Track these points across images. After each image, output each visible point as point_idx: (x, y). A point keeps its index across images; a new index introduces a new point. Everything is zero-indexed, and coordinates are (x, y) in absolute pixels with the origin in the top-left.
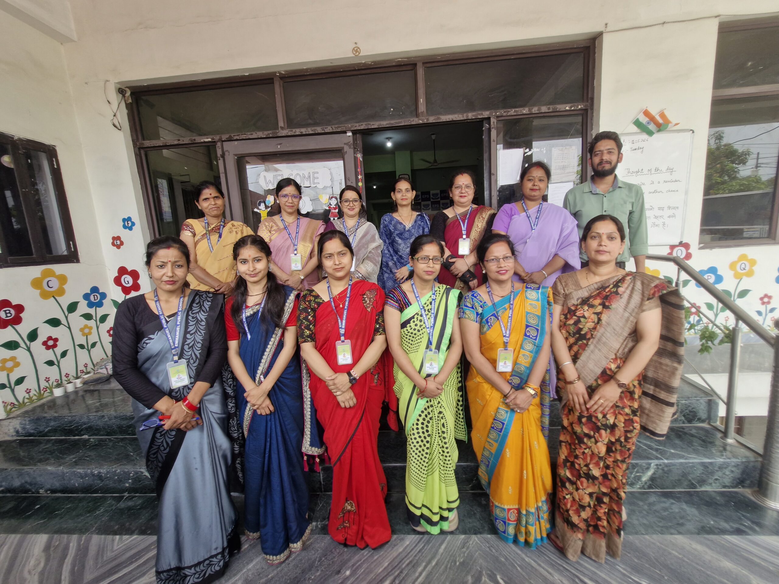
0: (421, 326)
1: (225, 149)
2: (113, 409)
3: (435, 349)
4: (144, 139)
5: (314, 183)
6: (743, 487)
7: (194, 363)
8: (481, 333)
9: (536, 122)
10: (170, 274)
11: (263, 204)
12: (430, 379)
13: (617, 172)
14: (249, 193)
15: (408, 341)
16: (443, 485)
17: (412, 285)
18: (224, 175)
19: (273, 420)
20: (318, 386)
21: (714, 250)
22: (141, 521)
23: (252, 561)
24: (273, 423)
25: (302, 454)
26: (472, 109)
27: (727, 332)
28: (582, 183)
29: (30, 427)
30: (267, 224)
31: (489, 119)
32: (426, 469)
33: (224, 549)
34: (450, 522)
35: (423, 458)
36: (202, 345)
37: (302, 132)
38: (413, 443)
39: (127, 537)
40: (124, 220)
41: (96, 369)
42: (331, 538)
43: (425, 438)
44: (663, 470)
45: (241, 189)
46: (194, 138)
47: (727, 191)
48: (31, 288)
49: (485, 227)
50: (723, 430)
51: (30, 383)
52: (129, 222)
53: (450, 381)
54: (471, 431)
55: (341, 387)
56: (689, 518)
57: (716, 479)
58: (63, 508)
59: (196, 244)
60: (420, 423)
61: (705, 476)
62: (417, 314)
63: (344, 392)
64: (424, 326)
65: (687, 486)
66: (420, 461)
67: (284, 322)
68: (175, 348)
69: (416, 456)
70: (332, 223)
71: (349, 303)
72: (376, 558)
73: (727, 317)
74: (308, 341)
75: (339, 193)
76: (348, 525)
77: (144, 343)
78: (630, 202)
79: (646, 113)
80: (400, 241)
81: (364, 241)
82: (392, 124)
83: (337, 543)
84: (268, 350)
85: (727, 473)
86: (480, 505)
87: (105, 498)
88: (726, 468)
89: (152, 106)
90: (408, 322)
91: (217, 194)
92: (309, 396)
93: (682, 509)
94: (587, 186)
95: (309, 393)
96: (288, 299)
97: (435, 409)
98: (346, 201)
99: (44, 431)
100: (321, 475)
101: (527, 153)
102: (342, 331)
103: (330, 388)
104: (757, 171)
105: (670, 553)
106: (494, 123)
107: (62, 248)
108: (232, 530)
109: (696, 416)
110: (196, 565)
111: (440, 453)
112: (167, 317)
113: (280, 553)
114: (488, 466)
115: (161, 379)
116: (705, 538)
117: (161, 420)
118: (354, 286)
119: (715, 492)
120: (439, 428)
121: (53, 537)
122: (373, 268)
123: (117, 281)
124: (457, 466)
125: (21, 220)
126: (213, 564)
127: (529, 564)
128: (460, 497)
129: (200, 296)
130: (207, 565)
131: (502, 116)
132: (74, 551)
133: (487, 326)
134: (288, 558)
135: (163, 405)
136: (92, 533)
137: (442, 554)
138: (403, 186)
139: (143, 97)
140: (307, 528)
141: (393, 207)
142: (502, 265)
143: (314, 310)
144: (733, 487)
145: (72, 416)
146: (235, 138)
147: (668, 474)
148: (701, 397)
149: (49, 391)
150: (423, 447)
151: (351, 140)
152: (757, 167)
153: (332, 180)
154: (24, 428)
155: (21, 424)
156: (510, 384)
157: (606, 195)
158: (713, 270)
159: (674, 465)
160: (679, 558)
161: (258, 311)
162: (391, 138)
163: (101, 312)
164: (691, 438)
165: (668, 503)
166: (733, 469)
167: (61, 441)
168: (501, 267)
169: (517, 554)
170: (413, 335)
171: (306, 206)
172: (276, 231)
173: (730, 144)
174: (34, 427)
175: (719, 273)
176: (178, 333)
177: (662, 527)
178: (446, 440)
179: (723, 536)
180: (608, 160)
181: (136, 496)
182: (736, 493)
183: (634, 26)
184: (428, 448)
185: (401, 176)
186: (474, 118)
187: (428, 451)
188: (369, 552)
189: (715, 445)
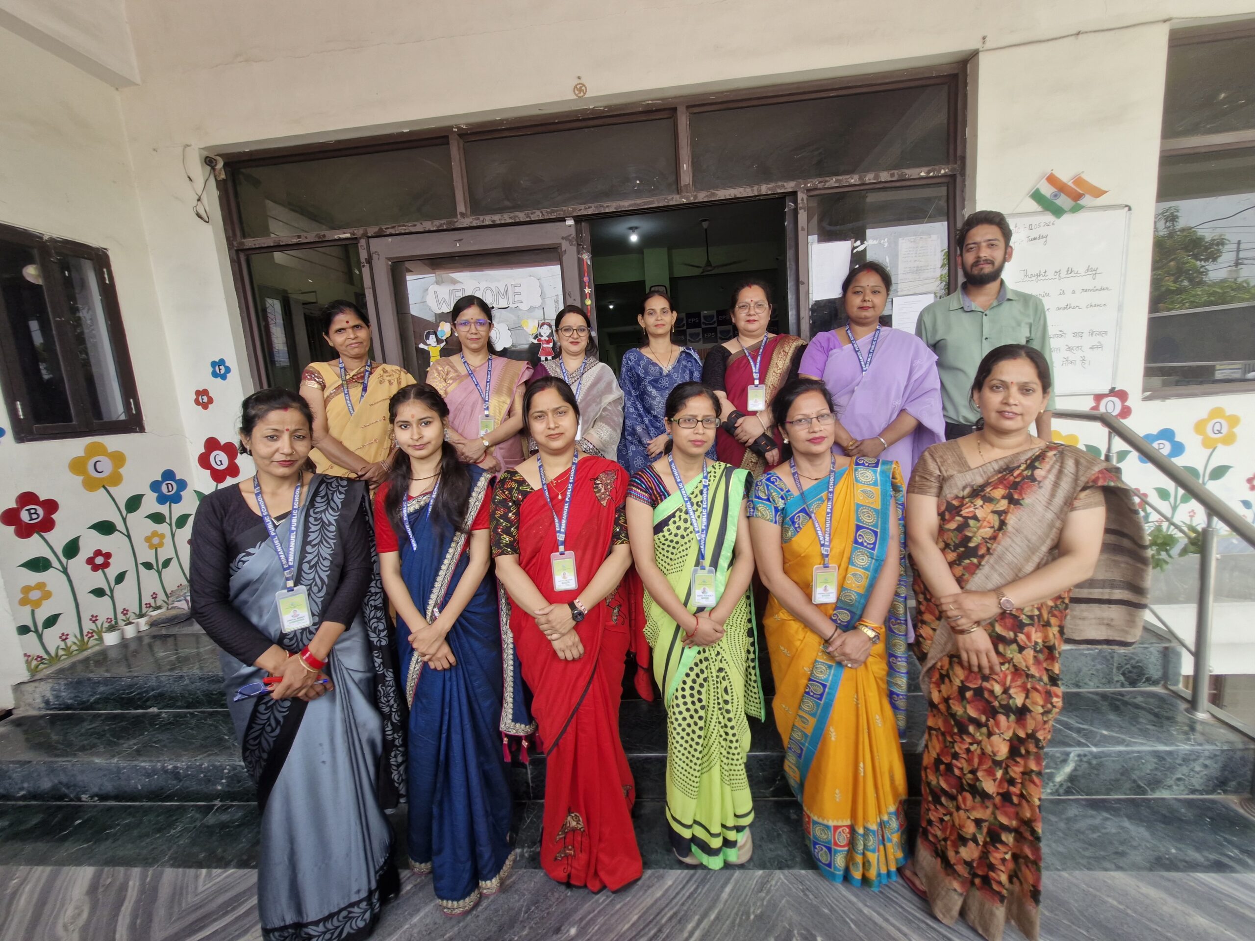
0: (686, 529)
1: (373, 250)
2: (197, 665)
3: (711, 566)
4: (244, 236)
5: (514, 302)
6: (1225, 792)
7: (319, 591)
8: (784, 540)
9: (871, 198)
10: (287, 450)
11: (434, 336)
12: (705, 614)
13: (1004, 275)
14: (410, 320)
15: (666, 554)
16: (728, 789)
17: (670, 463)
18: (371, 290)
19: (454, 678)
20: (523, 624)
21: (1168, 401)
22: (241, 846)
23: (418, 910)
24: (455, 683)
25: (500, 735)
26: (768, 179)
27: (1193, 535)
28: (949, 294)
29: (67, 696)
30: (440, 368)
31: (794, 194)
32: (699, 762)
33: (371, 893)
34: (741, 848)
35: (693, 744)
36: (331, 562)
37: (494, 221)
38: (677, 720)
39: (219, 871)
40: (214, 364)
41: (170, 602)
42: (546, 875)
43: (696, 711)
44: (1089, 763)
45: (398, 313)
46: (322, 233)
47: (1187, 305)
48: (71, 474)
49: (788, 367)
50: (1189, 698)
51: (67, 624)
52: (222, 367)
53: (735, 618)
54: (772, 699)
55: (558, 627)
56: (1135, 844)
57: (1179, 779)
58: (118, 825)
59: (326, 402)
60: (687, 687)
61: (1159, 774)
62: (680, 510)
63: (563, 635)
64: (691, 529)
65: (1130, 790)
66: (689, 749)
67: (470, 523)
68: (290, 567)
69: (682, 742)
70: (542, 365)
71: (572, 492)
72: (618, 907)
73: (1193, 511)
74: (508, 553)
75: (555, 317)
76: (572, 852)
77: (240, 561)
78: (1027, 323)
79: (1052, 179)
80: (654, 392)
81: (595, 392)
82: (638, 205)
83: (554, 882)
84: (444, 567)
85: (1198, 769)
86: (787, 820)
87: (183, 810)
88: (1195, 760)
89: (256, 183)
90: (665, 523)
91: (358, 322)
92: (511, 640)
93: (1122, 828)
94: (956, 299)
95: (510, 635)
96: (476, 485)
97: (712, 664)
98: (566, 330)
99: (88, 701)
100: (529, 772)
101: (857, 247)
102: (561, 537)
103: (542, 627)
104: (1237, 271)
105: (1105, 902)
106: (802, 200)
107: (117, 409)
108: (385, 862)
109: (1144, 674)
110: (325, 919)
111: (721, 736)
112: (276, 518)
113: (463, 897)
114: (800, 756)
115: (266, 617)
116: (1162, 877)
117: (266, 684)
118: (580, 466)
119: (1176, 799)
120: (719, 696)
121: (102, 871)
122: (611, 434)
123: (204, 461)
124: (749, 757)
125: (54, 367)
126: (354, 918)
127: (870, 919)
128: (754, 808)
129: (327, 483)
130: (344, 918)
131: (816, 189)
132: (135, 894)
133: (792, 528)
134: (476, 905)
135: (270, 659)
136: (163, 865)
137: (726, 901)
138: (657, 304)
139: (243, 170)
140: (507, 858)
141: (641, 338)
142: (816, 429)
143: (517, 503)
144: (1208, 793)
145: (133, 677)
146: (388, 232)
147: (1097, 770)
148: (1152, 643)
149: (96, 637)
150: (693, 727)
151: (573, 232)
152: (1237, 264)
153: (542, 295)
154: (57, 697)
155: (52, 689)
156: (835, 621)
157: (987, 312)
158: (1167, 434)
159: (1108, 755)
160: (1118, 910)
161: (427, 505)
162: (636, 228)
163: (178, 510)
164: (1136, 711)
165: (1098, 818)
166: (1207, 762)
167: (115, 717)
168: (814, 432)
169: (850, 901)
170: (673, 544)
171: (502, 339)
172: (454, 379)
173: (1191, 228)
174: (72, 695)
175: (1177, 439)
176: (292, 544)
177: (1090, 858)
178: (731, 715)
179: (1191, 874)
180: (989, 258)
181: (232, 806)
182: (1213, 802)
183: (1030, 40)
184: (701, 729)
185: (653, 289)
186: (770, 192)
187: (702, 733)
188: (608, 897)
189: (1176, 722)
